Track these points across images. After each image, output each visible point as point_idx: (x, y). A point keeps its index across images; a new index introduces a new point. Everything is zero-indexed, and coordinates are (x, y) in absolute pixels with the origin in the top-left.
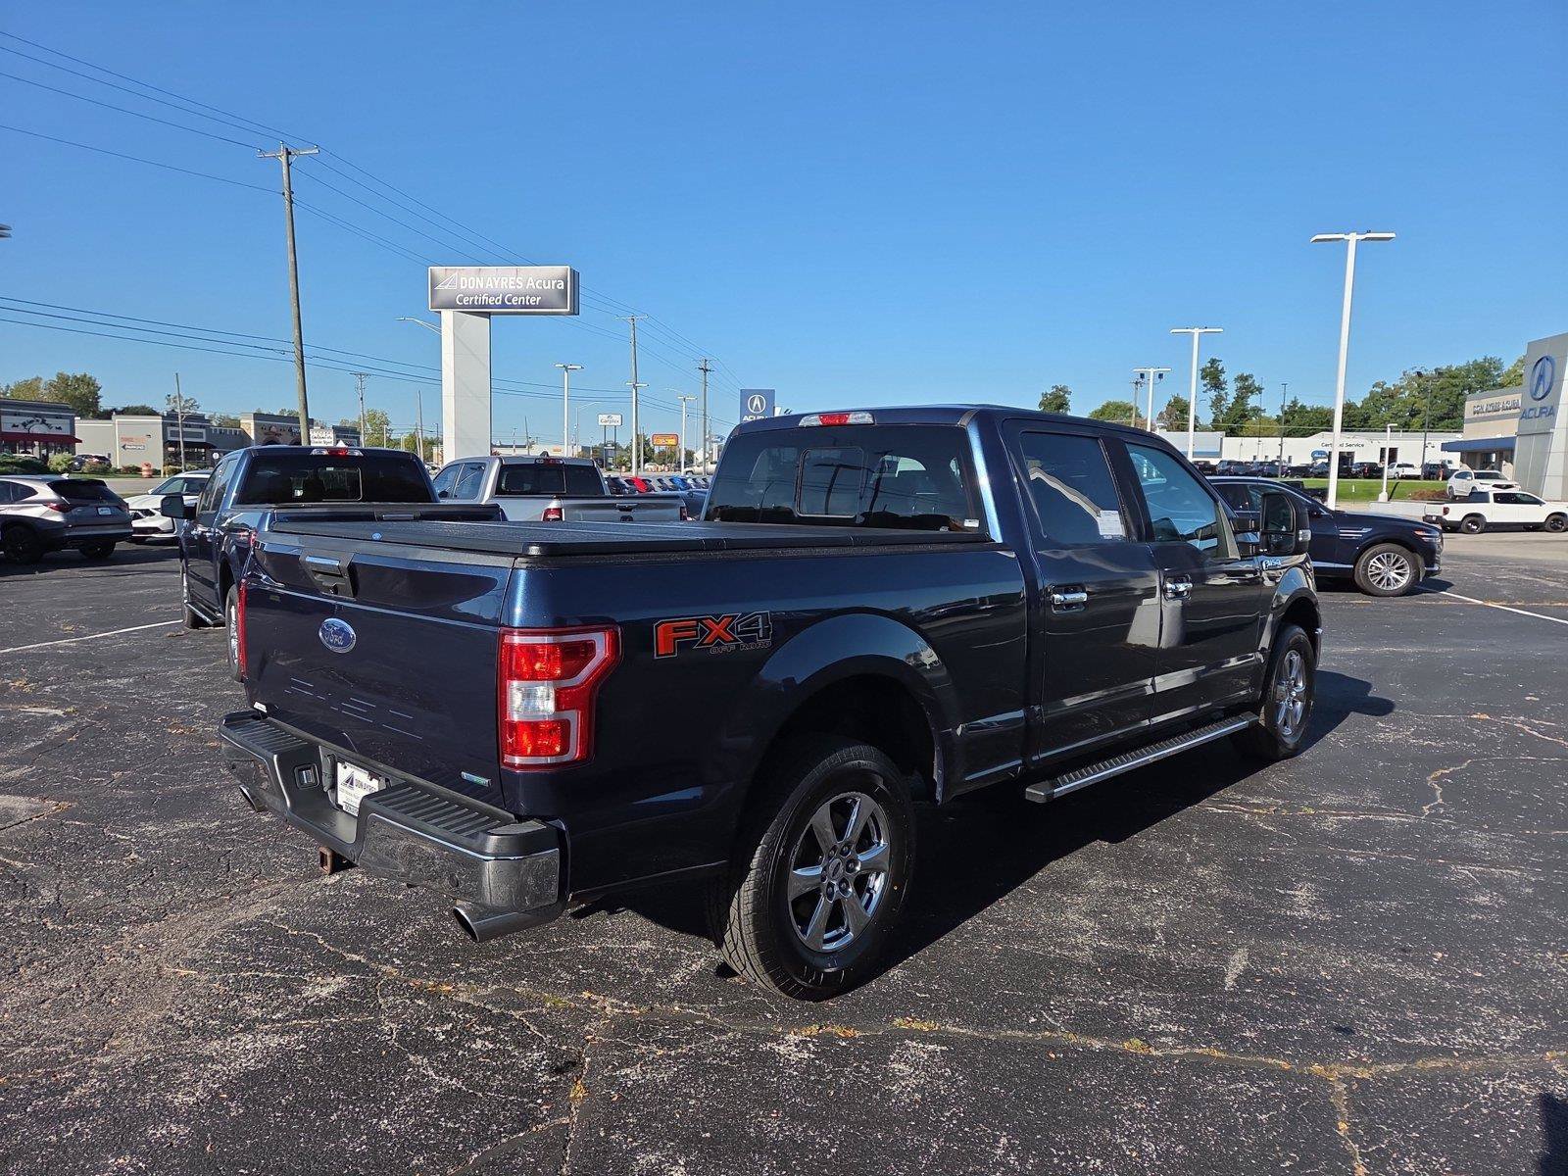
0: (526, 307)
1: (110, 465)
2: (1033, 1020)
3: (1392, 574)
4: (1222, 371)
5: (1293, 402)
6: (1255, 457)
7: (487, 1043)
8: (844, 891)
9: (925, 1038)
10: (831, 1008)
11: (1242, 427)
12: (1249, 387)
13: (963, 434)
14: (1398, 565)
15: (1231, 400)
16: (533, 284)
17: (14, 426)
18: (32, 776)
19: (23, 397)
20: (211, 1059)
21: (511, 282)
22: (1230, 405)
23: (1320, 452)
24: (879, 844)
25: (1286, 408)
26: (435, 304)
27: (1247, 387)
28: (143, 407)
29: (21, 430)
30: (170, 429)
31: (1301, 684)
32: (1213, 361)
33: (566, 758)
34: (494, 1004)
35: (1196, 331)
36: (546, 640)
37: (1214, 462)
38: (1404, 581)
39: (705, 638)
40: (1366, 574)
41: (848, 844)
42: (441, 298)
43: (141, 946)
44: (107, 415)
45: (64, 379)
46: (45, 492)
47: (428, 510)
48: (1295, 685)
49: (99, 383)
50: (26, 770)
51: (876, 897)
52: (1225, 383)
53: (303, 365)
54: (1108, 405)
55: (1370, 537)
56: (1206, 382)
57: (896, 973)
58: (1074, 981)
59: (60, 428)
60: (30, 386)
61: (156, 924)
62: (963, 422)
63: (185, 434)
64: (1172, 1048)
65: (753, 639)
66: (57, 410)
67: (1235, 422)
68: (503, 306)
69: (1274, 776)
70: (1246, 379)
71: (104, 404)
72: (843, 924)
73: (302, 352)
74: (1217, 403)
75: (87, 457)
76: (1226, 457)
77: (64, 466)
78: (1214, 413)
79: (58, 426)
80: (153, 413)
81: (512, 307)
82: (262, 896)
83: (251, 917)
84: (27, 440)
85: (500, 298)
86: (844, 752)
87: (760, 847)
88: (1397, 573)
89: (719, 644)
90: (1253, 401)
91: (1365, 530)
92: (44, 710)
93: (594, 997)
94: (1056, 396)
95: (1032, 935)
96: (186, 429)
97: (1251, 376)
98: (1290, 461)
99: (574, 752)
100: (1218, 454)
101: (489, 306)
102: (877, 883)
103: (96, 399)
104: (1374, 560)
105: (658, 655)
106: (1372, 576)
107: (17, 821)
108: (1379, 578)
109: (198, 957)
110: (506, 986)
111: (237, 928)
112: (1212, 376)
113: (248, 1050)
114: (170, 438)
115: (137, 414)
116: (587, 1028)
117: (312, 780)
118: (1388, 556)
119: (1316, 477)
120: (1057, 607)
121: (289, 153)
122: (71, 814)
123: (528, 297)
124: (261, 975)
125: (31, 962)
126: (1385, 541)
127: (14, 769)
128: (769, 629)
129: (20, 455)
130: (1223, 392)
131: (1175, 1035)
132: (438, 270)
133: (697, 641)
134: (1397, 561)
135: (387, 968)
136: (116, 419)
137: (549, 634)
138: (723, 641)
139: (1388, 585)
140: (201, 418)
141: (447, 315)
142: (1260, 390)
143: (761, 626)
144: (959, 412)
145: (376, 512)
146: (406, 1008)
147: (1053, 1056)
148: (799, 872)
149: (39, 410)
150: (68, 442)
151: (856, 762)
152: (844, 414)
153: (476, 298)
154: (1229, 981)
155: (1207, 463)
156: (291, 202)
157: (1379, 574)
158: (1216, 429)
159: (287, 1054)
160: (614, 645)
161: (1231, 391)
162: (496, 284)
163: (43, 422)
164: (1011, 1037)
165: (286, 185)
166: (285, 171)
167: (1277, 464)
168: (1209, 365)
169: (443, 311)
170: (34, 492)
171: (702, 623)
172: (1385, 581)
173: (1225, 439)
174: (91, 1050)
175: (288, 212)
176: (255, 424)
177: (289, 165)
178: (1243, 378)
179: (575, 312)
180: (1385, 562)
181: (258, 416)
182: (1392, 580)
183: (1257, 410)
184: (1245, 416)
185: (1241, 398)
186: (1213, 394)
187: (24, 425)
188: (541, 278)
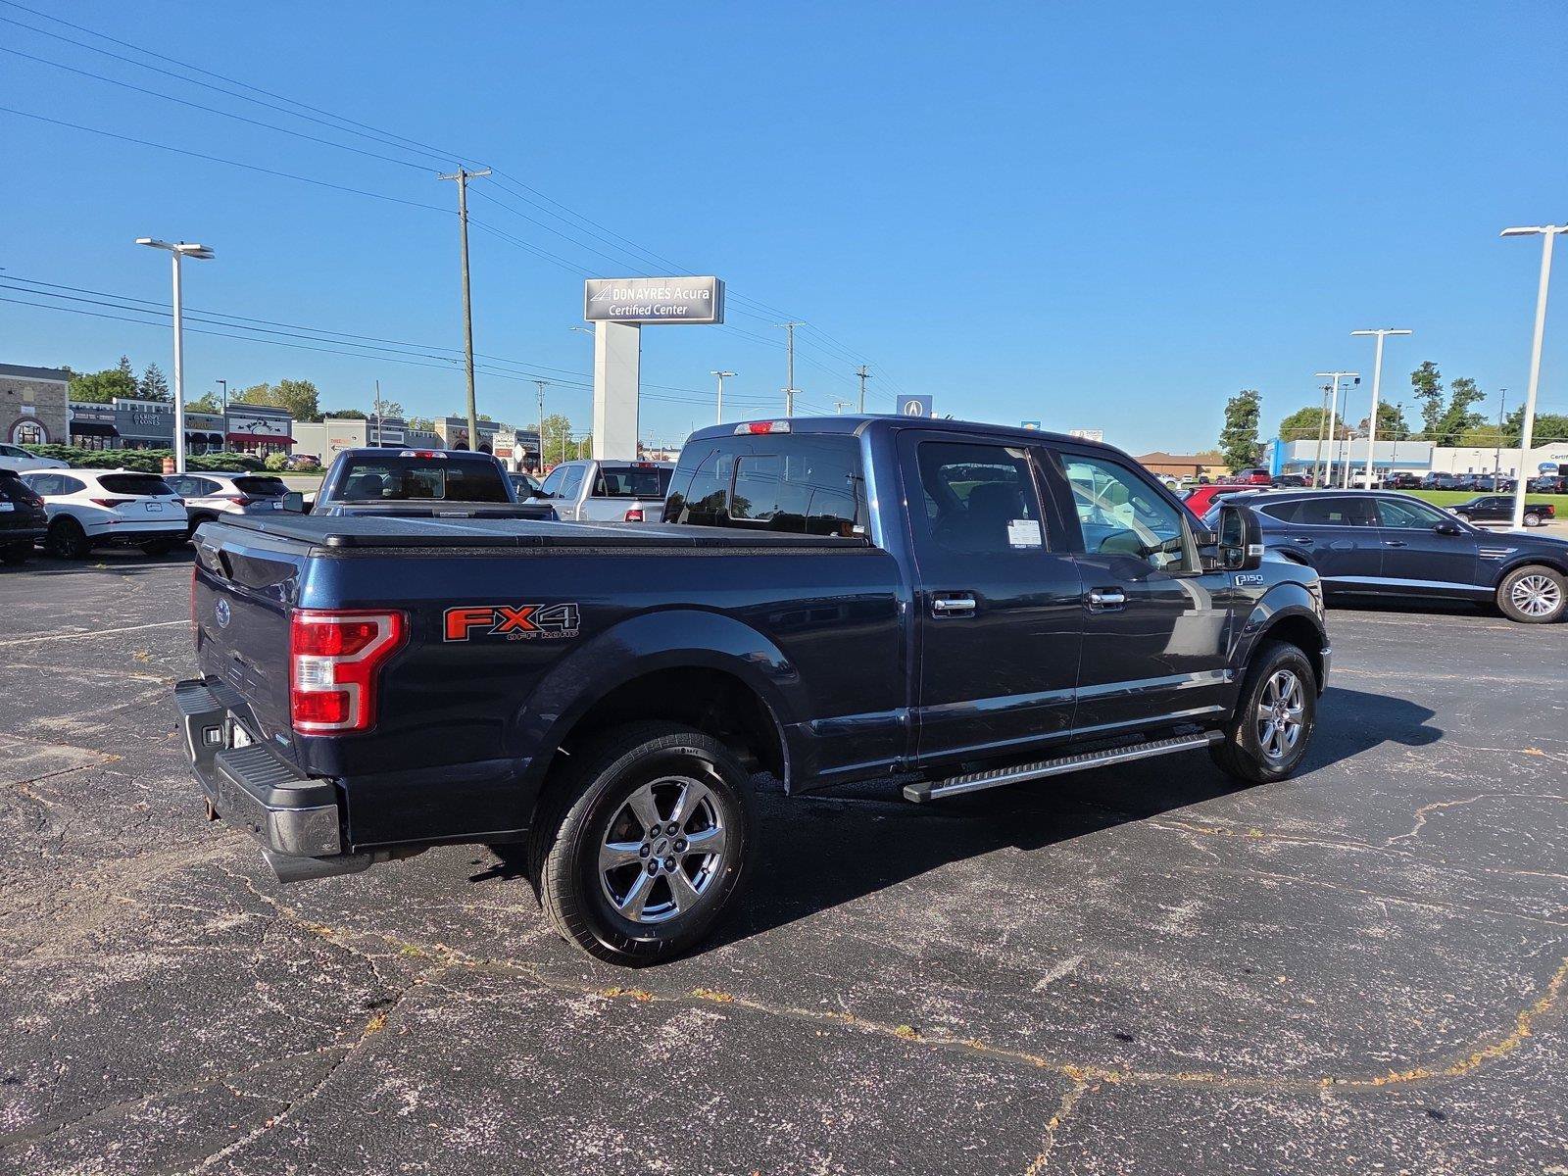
0: (673, 316)
1: (320, 465)
2: (825, 1001)
3: (1540, 599)
4: (1437, 376)
5: (1521, 410)
6: (1470, 470)
7: (328, 978)
8: (671, 869)
9: (712, 1007)
10: (645, 975)
11: (1459, 437)
12: (1469, 392)
13: (857, 442)
14: (1546, 589)
15: (1447, 407)
16: (680, 295)
17: (240, 427)
18: (102, 733)
19: (254, 402)
20: (102, 970)
21: (660, 293)
22: (1446, 412)
23: (1549, 465)
24: (715, 827)
25: (1512, 416)
26: (590, 316)
27: (1466, 392)
28: (354, 412)
29: (246, 431)
30: (373, 432)
31: (1298, 706)
32: (1427, 365)
33: (345, 725)
34: (357, 947)
35: (1381, 333)
36: (332, 620)
37: (1417, 473)
38: (1553, 608)
39: (501, 627)
40: (1509, 599)
41: (676, 825)
42: (594, 311)
43: (105, 876)
44: (319, 419)
45: (287, 385)
46: (230, 488)
47: (483, 508)
48: (1290, 706)
49: (317, 389)
50: (102, 727)
51: (709, 878)
52: (1440, 388)
53: (472, 372)
54: (1305, 411)
55: (1515, 558)
56: (1417, 387)
57: (727, 949)
58: (889, 971)
59: (278, 430)
60: (260, 391)
61: (128, 860)
62: (858, 432)
63: (383, 437)
64: (940, 1037)
65: (558, 629)
66: (278, 414)
67: (1451, 432)
68: (653, 315)
69: (1245, 800)
70: (1466, 384)
71: (321, 409)
72: (670, 900)
73: (472, 361)
74: (1430, 410)
75: (300, 456)
76: (1436, 469)
77: (279, 465)
78: (1426, 421)
79: (277, 428)
80: (362, 417)
81: (660, 316)
82: (225, 843)
83: (206, 860)
84: (250, 441)
85: (650, 308)
86: (668, 739)
87: (566, 820)
88: (1545, 598)
89: (517, 632)
90: (1472, 408)
91: (1510, 550)
92: (145, 678)
93: (445, 949)
94: (1245, 403)
95: (880, 928)
96: (384, 432)
97: (1472, 381)
98: (1512, 475)
99: (355, 720)
100: (1427, 466)
101: (639, 316)
102: (711, 866)
103: (315, 404)
104: (1520, 582)
105: (447, 639)
106: (1517, 600)
107: (70, 768)
108: (1525, 602)
109: (144, 889)
110: (377, 933)
111: (189, 869)
112: (1427, 382)
113: (134, 965)
114: (373, 440)
115: (348, 418)
116: (421, 973)
117: (218, 740)
118: (1535, 580)
119: (1539, 492)
120: (938, 612)
121: (465, 175)
122: (116, 766)
123: (675, 307)
124: (185, 907)
125: (15, 882)
126: (1533, 562)
127: (93, 726)
128: (576, 621)
129: (245, 454)
130: (1437, 398)
131: (951, 1026)
132: (594, 283)
133: (493, 627)
134: (1546, 584)
135: (289, 910)
136: (328, 422)
137: (336, 615)
138: (521, 628)
139: (1535, 610)
140: (400, 422)
141: (601, 326)
142: (1481, 396)
143: (566, 617)
144: (855, 422)
145: (434, 509)
146: (282, 942)
147: (819, 1034)
148: (613, 846)
149: (264, 413)
150: (286, 442)
151: (680, 748)
152: (769, 423)
153: (628, 308)
154: (1042, 984)
155: (1409, 474)
156: (466, 221)
157: (1525, 598)
158: (1428, 438)
159: (162, 971)
160: (400, 627)
161: (1447, 399)
162: (647, 293)
163: (265, 424)
164: (796, 1013)
165: (462, 206)
166: (461, 193)
167: (1493, 477)
168: (1422, 369)
169: (598, 322)
170: (220, 488)
171: (499, 612)
172: (1531, 606)
173: (1437, 450)
174: (17, 955)
175: (463, 230)
176: (448, 428)
177: (465, 186)
178: (1462, 383)
179: (719, 320)
180: (1532, 585)
181: (449, 421)
182: (1540, 606)
183: (1477, 419)
184: (1463, 424)
185: (1458, 406)
186: (1426, 400)
187: (249, 427)
188: (688, 290)
